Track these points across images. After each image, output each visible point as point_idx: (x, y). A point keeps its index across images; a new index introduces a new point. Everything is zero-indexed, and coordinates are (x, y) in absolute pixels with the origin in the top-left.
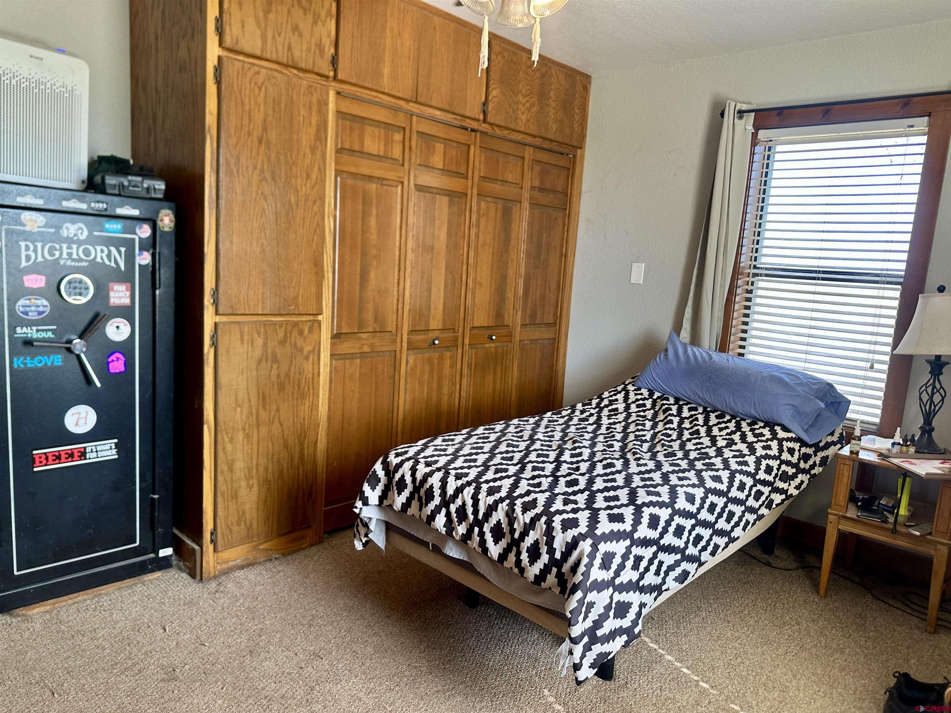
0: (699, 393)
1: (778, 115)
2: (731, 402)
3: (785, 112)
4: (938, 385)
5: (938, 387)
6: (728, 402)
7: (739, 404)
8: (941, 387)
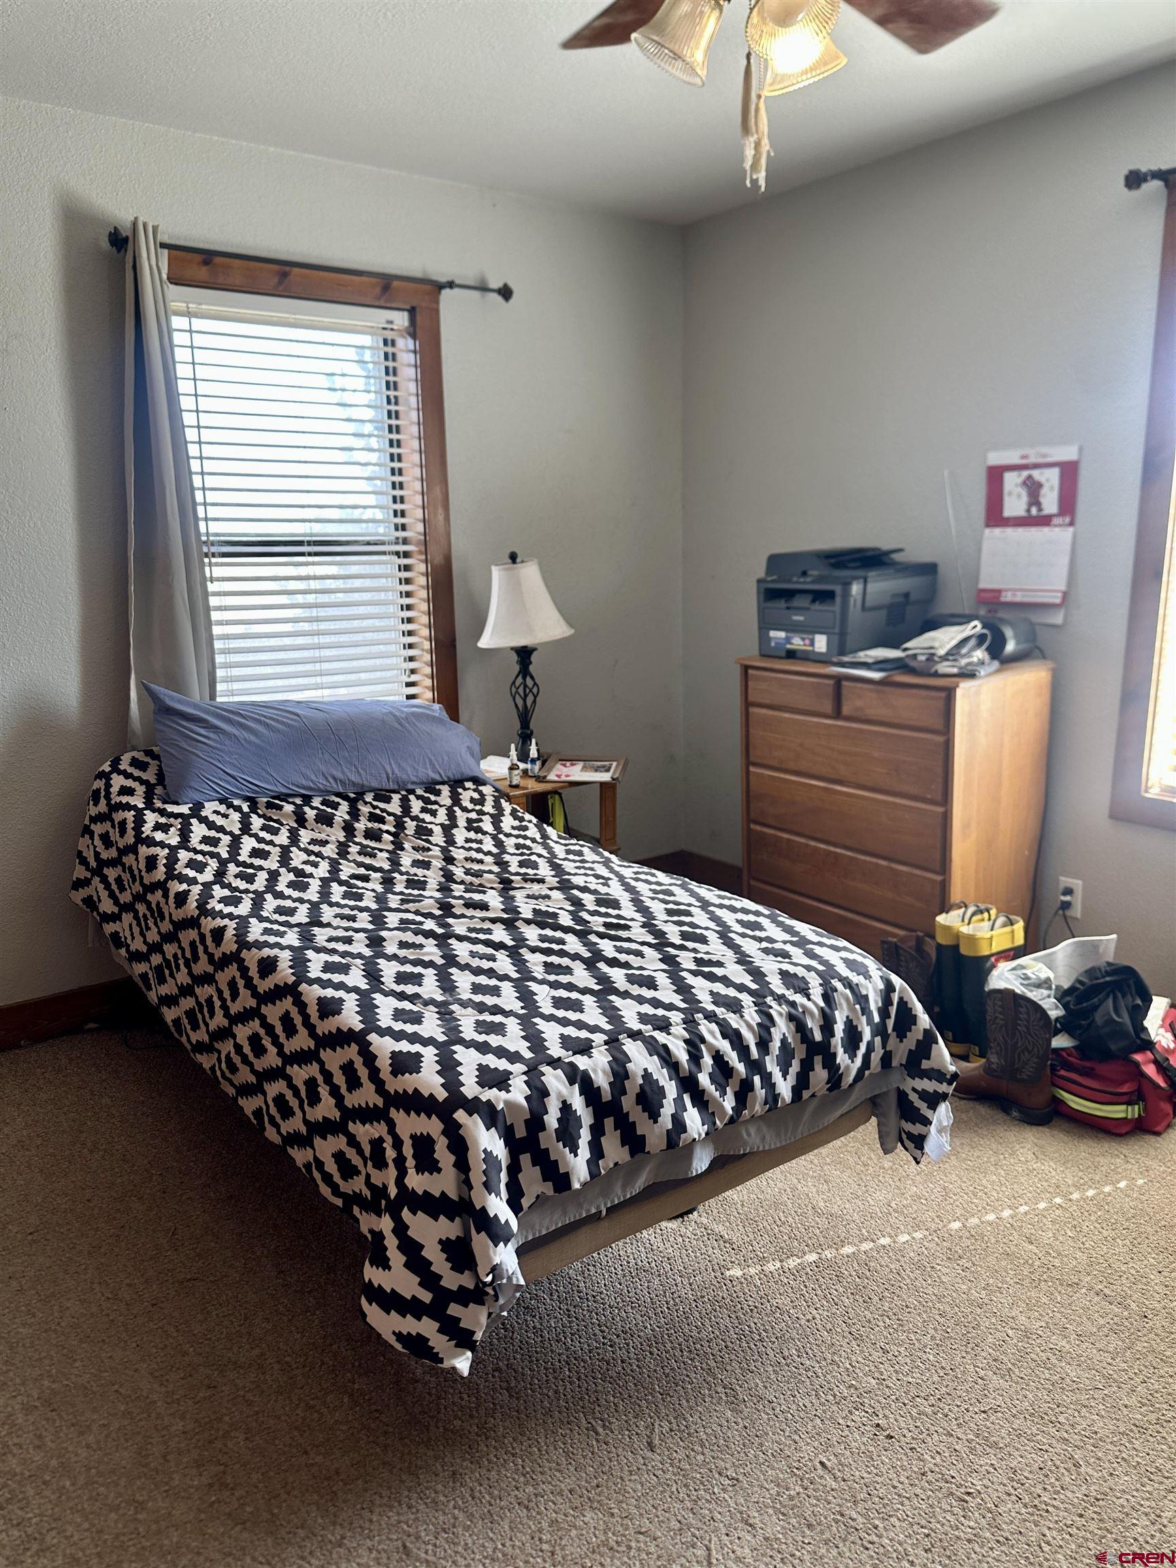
0: (335, 773)
1: (206, 263)
2: (396, 771)
3: (218, 260)
4: (529, 682)
5: (530, 686)
6: (390, 772)
7: (409, 769)
8: (535, 684)
